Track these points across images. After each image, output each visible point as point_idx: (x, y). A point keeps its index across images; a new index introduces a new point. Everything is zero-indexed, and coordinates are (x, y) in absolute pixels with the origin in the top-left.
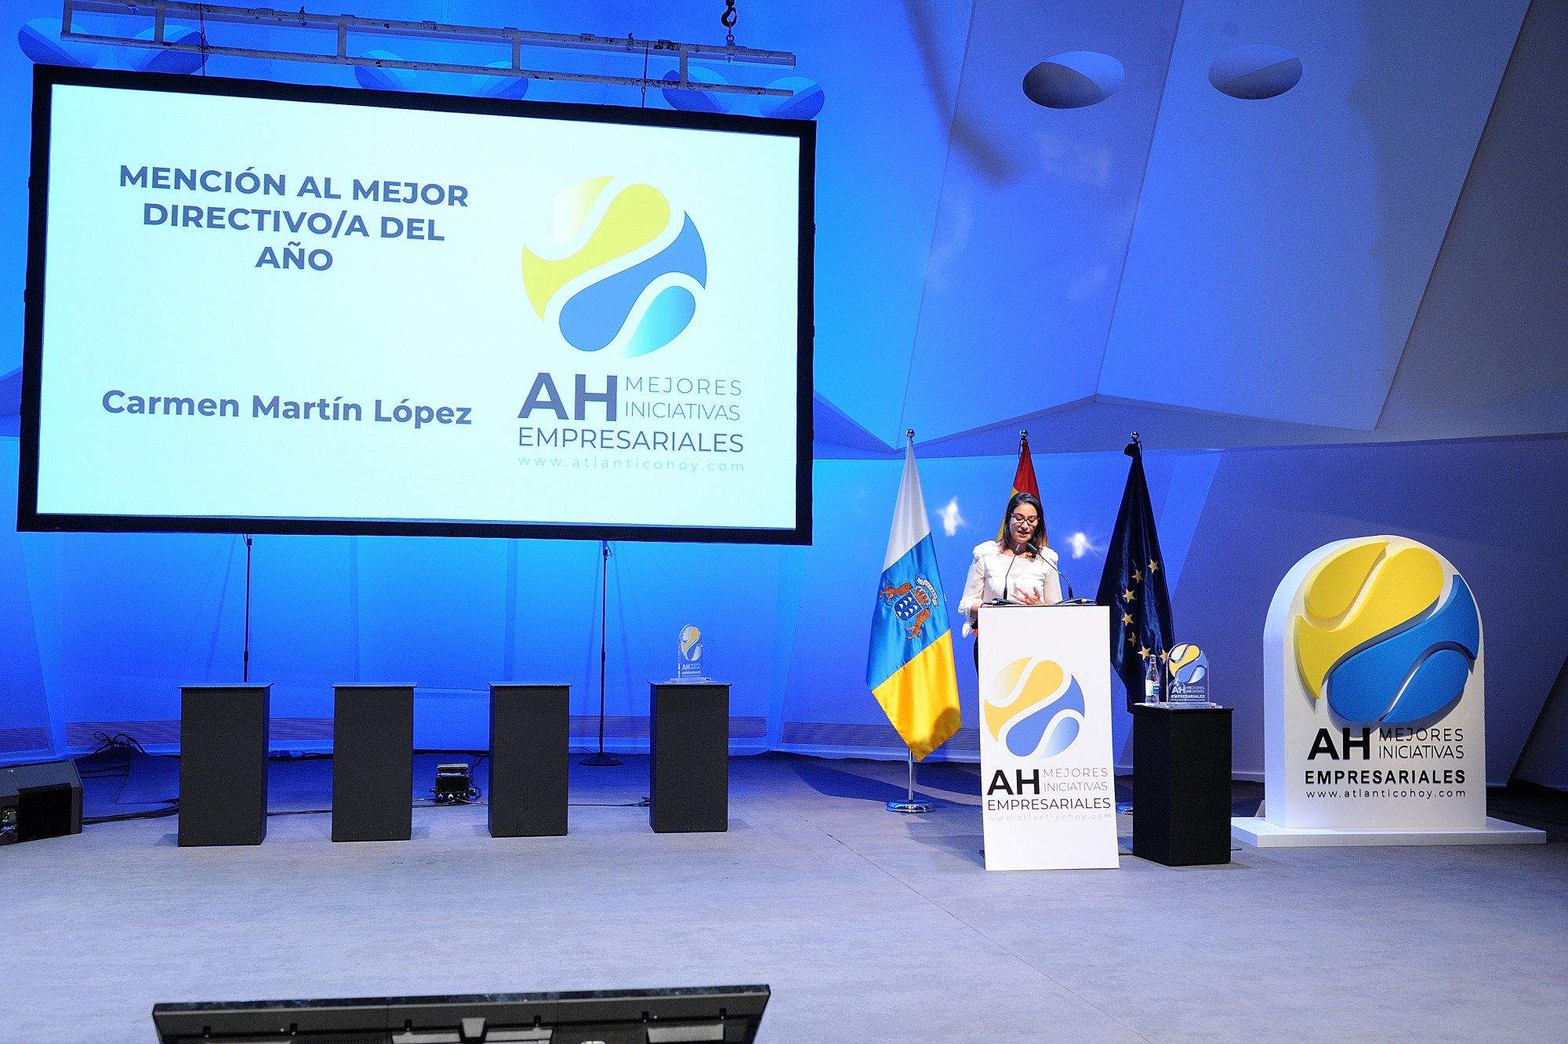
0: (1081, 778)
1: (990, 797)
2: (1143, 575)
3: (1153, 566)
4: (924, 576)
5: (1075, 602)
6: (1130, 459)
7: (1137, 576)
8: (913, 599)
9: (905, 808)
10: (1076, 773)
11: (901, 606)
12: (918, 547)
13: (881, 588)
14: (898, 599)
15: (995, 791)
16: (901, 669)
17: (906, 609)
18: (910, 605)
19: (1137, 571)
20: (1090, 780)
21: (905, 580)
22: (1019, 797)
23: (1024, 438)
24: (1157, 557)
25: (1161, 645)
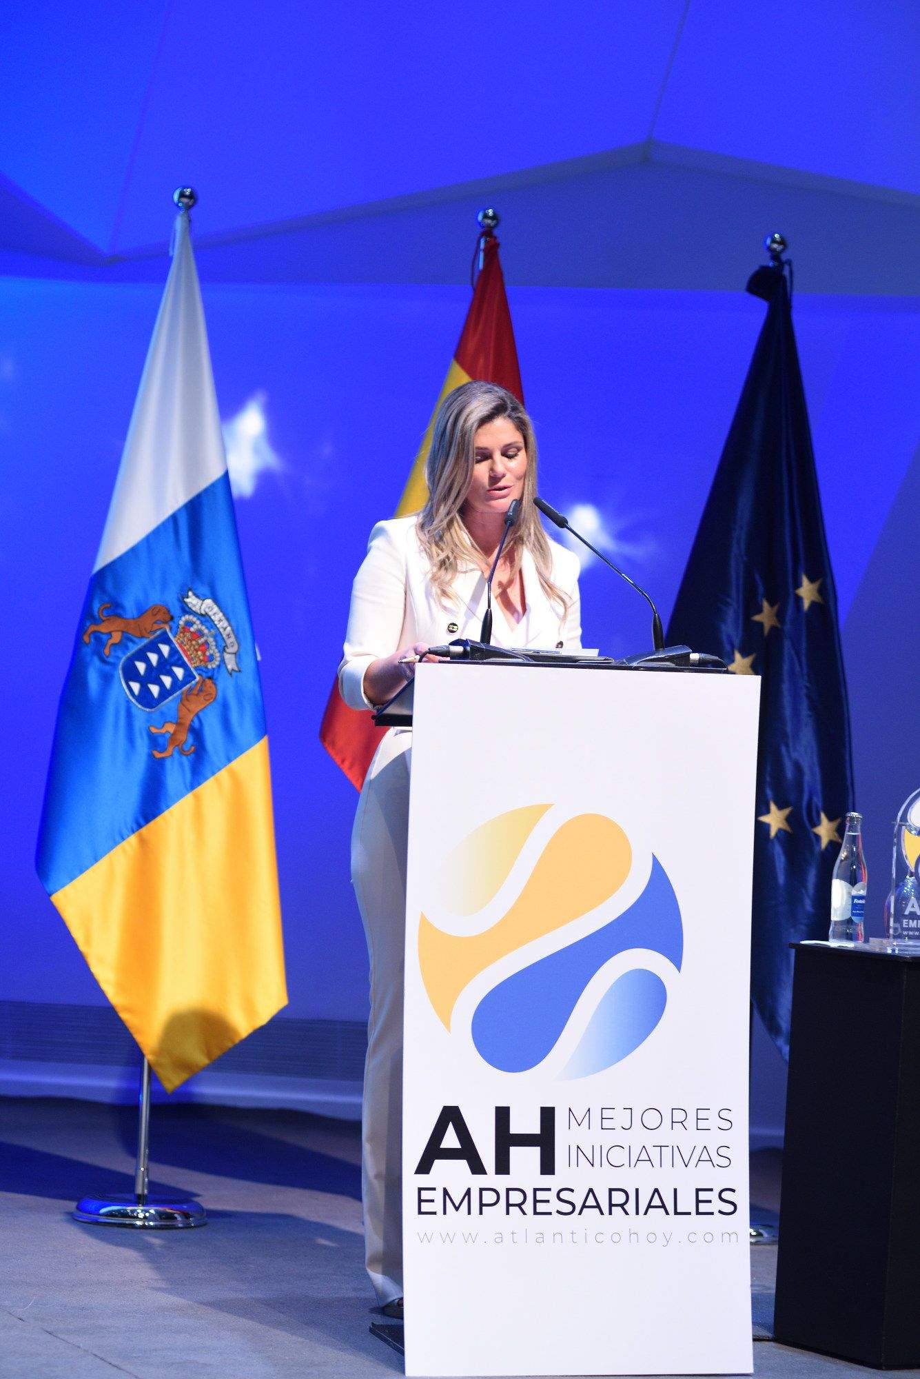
0: (665, 1135)
1: (424, 1181)
2: (780, 615)
3: (807, 591)
4: (204, 590)
5: (670, 659)
6: (758, 311)
7: (766, 617)
8: (173, 651)
9: (125, 1215)
10: (652, 1119)
11: (141, 667)
12: (194, 508)
13: (87, 614)
14: (133, 649)
15: (438, 1163)
16: (133, 839)
17: (153, 675)
18: (165, 666)
19: (766, 604)
20: (688, 1139)
21: (155, 598)
22: (501, 1182)
23: (488, 233)
24: (820, 571)
25: (818, 801)
